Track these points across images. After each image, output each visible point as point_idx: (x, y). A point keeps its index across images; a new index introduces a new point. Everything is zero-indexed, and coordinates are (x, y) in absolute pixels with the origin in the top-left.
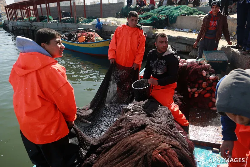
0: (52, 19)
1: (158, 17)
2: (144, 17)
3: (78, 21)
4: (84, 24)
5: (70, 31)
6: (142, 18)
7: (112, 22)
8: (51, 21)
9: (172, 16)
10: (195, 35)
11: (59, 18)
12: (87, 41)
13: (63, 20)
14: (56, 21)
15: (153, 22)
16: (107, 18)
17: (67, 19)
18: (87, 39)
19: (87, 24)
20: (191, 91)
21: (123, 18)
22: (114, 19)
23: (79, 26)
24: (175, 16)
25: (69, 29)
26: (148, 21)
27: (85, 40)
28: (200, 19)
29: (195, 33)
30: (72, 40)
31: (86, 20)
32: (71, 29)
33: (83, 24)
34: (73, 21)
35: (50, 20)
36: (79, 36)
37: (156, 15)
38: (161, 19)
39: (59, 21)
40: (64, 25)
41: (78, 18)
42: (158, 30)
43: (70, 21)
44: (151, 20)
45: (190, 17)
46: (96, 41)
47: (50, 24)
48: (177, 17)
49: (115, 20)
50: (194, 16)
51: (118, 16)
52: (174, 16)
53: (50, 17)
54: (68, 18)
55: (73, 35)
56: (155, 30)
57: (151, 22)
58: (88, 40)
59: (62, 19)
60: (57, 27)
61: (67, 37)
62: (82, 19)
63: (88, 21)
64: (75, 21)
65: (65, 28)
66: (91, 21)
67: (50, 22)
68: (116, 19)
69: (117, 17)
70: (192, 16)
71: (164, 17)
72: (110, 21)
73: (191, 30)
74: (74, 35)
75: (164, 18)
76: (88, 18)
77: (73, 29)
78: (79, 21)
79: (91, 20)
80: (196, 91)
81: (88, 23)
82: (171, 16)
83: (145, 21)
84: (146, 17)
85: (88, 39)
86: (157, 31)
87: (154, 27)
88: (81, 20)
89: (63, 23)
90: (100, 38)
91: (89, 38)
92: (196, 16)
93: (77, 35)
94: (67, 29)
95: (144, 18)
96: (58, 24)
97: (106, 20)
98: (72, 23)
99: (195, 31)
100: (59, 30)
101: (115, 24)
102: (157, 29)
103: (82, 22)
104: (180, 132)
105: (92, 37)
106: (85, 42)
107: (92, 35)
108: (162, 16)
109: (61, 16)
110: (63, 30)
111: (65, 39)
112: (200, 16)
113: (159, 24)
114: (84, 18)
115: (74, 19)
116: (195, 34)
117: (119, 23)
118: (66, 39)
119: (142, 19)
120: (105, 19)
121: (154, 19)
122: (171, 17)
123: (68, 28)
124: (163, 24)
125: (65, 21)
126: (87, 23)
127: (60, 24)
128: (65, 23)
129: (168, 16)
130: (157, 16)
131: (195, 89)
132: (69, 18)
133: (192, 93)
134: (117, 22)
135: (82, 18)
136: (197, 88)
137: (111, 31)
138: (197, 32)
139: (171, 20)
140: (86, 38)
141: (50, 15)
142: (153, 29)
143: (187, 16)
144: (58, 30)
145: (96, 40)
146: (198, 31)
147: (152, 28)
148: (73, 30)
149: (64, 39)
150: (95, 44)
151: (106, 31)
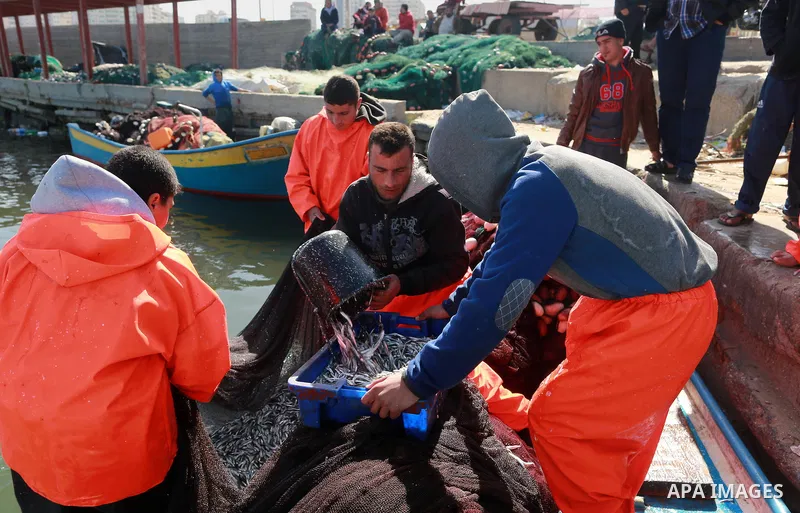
0: (60, 69)
1: (424, 71)
2: (380, 70)
3: (152, 78)
4: (173, 88)
5: (125, 111)
6: (372, 72)
7: (270, 82)
8: (56, 74)
9: (469, 69)
10: (543, 130)
11: (86, 66)
12: (176, 146)
13: (100, 72)
14: (73, 74)
15: (408, 87)
16: (253, 72)
17: (115, 69)
18: (177, 140)
19: (184, 88)
20: (545, 314)
21: (308, 70)
22: (278, 74)
23: (156, 97)
24: (478, 69)
25: (119, 104)
26: (392, 82)
27: (173, 141)
28: (557, 81)
29: (541, 123)
30: (130, 140)
31: (182, 75)
32: (128, 105)
33: (171, 87)
34: (135, 77)
35: (52, 70)
36: (154, 127)
37: (417, 66)
38: (432, 76)
39: (84, 78)
40: (101, 91)
41: (153, 66)
42: (426, 112)
43: (126, 77)
44: (402, 80)
45: (525, 72)
46: (202, 147)
47: (53, 85)
48: (484, 72)
49: (281, 77)
50: (538, 70)
51: (292, 63)
52: (475, 69)
53: (52, 61)
54: (115, 65)
55: (136, 123)
56: (414, 112)
57: (400, 85)
58: (179, 142)
59: (95, 68)
60: (78, 96)
61: (116, 129)
62: (167, 70)
63: (188, 79)
64: (142, 77)
65: (107, 102)
66: (197, 79)
67: (53, 77)
68: (285, 73)
69: (289, 68)
70: (530, 69)
71: (445, 69)
72: (267, 79)
73: (530, 116)
74: (140, 124)
75: (443, 74)
76: (188, 69)
77: (134, 105)
78: (157, 78)
79: (198, 76)
80: (560, 312)
81: (188, 85)
82: (466, 68)
83: (381, 81)
84: (383, 71)
85: (182, 138)
86: (421, 115)
87: (411, 102)
88: (165, 75)
89: (100, 82)
90: (222, 138)
91: (183, 135)
92: (546, 70)
93: (147, 124)
94: (114, 105)
95: (379, 74)
96: (80, 85)
97: (250, 77)
98: (131, 84)
99: (542, 118)
100: (86, 106)
101: (280, 91)
102: (421, 110)
103: (167, 82)
104: (509, 448)
105: (195, 131)
106: (171, 148)
107: (194, 124)
108: (438, 69)
109: (93, 57)
110: (100, 108)
111: (108, 136)
112: (556, 70)
113: (425, 94)
114: (172, 68)
115: (137, 71)
116: (541, 126)
117: (293, 86)
118: (112, 138)
119: (370, 74)
120: (247, 72)
121: (410, 76)
122: (464, 72)
123: (115, 102)
124: (442, 93)
125: (105, 78)
126: (185, 84)
127: (87, 86)
128: (105, 82)
129: (455, 68)
130: (420, 67)
131: (559, 306)
132: (121, 65)
133: (548, 320)
134: (288, 84)
135: (166, 67)
136: (562, 302)
137: (266, 113)
138: (547, 120)
139: (465, 81)
140: (176, 135)
141: (52, 55)
142: (408, 109)
143: (515, 69)
144: (80, 106)
145: (206, 143)
146: (550, 119)
147: (405, 107)
148: (135, 109)
149: (103, 137)
150: (199, 156)
151: (251, 114)
